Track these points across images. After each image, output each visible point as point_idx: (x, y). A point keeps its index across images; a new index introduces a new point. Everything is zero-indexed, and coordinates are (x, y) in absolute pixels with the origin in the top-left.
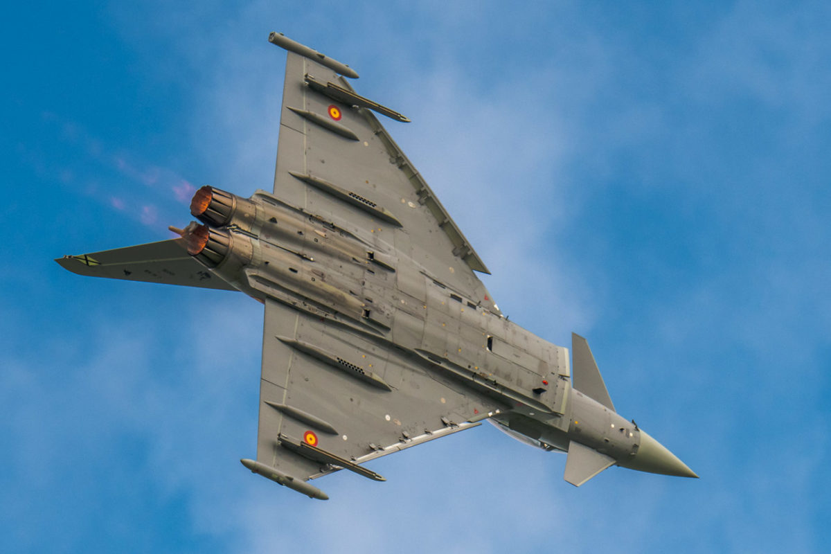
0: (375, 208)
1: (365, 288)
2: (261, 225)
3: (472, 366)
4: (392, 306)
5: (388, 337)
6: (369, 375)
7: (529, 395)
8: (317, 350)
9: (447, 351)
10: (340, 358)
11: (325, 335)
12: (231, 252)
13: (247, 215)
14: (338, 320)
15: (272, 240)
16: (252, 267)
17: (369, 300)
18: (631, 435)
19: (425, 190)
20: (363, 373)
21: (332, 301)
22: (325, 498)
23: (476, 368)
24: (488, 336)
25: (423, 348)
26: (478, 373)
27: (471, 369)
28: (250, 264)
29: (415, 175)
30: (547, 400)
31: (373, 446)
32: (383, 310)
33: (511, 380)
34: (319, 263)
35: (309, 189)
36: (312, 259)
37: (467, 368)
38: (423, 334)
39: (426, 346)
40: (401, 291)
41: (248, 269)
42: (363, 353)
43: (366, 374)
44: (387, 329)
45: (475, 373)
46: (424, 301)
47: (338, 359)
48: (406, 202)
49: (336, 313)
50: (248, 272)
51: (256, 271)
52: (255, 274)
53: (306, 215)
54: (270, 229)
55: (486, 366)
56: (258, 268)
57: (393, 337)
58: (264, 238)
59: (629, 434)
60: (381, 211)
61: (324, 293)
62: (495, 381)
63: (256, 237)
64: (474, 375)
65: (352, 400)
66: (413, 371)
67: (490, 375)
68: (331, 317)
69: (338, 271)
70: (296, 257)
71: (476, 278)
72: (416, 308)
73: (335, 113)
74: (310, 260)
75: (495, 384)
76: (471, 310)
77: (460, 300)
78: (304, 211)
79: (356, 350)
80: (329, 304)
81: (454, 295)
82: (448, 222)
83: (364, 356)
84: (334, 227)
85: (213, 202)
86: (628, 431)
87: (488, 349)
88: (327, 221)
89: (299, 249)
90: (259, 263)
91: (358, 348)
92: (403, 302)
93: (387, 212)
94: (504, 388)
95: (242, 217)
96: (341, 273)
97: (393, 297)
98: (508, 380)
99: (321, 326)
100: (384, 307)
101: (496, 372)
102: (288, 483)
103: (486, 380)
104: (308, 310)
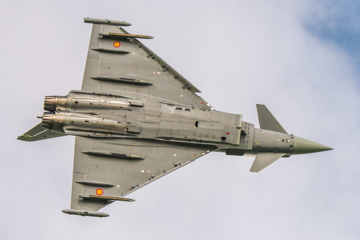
0: (135, 81)
1: (126, 118)
2: (71, 106)
3: (187, 137)
4: (141, 122)
5: (140, 136)
6: (129, 156)
7: (220, 140)
8: (100, 153)
9: (172, 134)
10: (113, 153)
11: (107, 144)
12: (54, 122)
13: (63, 104)
14: (113, 136)
15: (77, 111)
16: (66, 125)
17: (129, 123)
18: (289, 141)
19: (165, 65)
20: (126, 156)
21: (108, 129)
22: (107, 216)
23: (189, 137)
24: (196, 121)
25: (159, 136)
26: (191, 139)
27: (186, 138)
28: (65, 125)
29: (159, 60)
30: (230, 141)
31: (134, 186)
32: (136, 125)
33: (209, 137)
34: (102, 114)
35: (100, 83)
36: (97, 113)
37: (184, 138)
38: (159, 130)
39: (161, 134)
40: (147, 114)
41: (64, 127)
42: (128, 146)
43: (127, 156)
44: (139, 133)
45: (189, 139)
46: (160, 115)
47: (112, 153)
48: (156, 73)
49: (112, 133)
50: (64, 128)
51: (68, 126)
52: (68, 128)
53: (97, 95)
54: (76, 106)
55: (194, 135)
56: (69, 125)
57: (142, 136)
58: (73, 111)
59: (288, 141)
60: (138, 81)
61: (104, 126)
62: (200, 140)
63: (69, 112)
64: (189, 140)
65: (122, 169)
66: (158, 147)
67: (197, 138)
68: (109, 136)
69: (112, 115)
70: (90, 114)
71: (196, 95)
72: (155, 120)
73: (117, 44)
74: (97, 114)
75: (201, 141)
76: (188, 112)
77: (181, 109)
78: (96, 93)
79: (124, 146)
80: (107, 131)
81: (178, 108)
82: (178, 76)
83: (129, 148)
84: (112, 96)
85: (45, 102)
86: (287, 140)
87: (195, 127)
88: (107, 94)
89: (91, 111)
90: (69, 123)
91: (126, 145)
92: (147, 119)
93: (141, 81)
94: (206, 142)
95: (61, 105)
96: (113, 115)
97: (142, 118)
98: (208, 138)
99: (105, 141)
100: (137, 124)
101: (201, 136)
102: (86, 214)
103: (196, 141)
104: (96, 136)
